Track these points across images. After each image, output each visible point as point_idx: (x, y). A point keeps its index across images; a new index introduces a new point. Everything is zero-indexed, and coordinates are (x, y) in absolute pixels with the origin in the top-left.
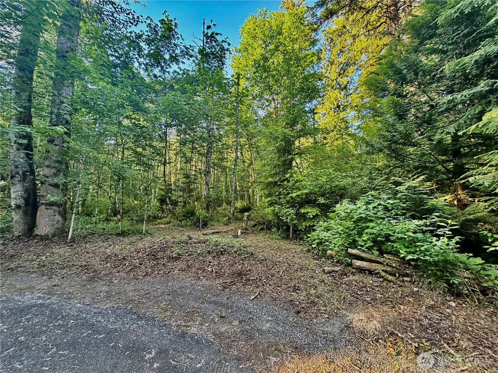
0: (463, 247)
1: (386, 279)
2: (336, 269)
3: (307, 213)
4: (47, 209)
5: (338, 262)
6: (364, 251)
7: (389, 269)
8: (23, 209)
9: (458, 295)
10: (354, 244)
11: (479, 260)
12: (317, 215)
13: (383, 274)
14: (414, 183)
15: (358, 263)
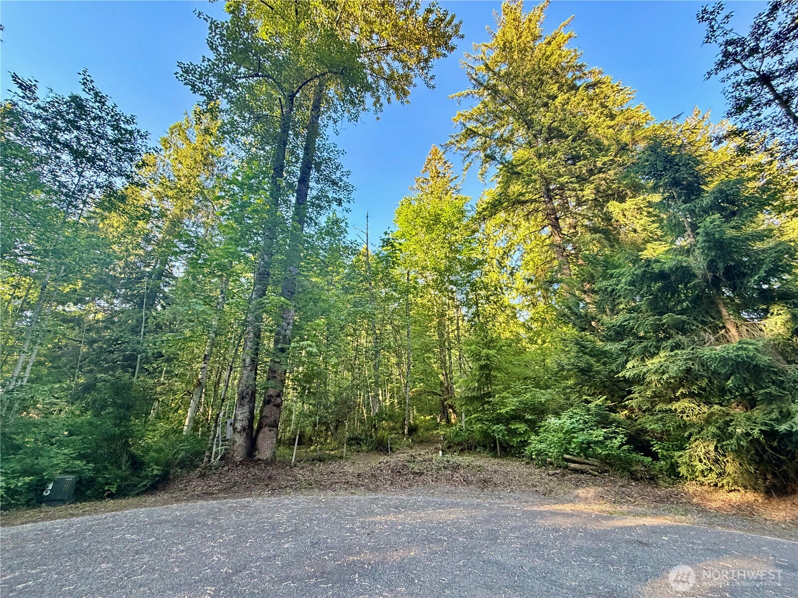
0: (637, 449)
1: (593, 475)
2: (557, 472)
3: (517, 428)
4: (270, 430)
5: (557, 467)
6: (574, 456)
7: (594, 468)
8: (247, 431)
9: (636, 480)
10: (567, 451)
11: (650, 459)
12: (526, 430)
13: (591, 471)
14: (598, 402)
15: (573, 465)
